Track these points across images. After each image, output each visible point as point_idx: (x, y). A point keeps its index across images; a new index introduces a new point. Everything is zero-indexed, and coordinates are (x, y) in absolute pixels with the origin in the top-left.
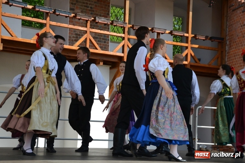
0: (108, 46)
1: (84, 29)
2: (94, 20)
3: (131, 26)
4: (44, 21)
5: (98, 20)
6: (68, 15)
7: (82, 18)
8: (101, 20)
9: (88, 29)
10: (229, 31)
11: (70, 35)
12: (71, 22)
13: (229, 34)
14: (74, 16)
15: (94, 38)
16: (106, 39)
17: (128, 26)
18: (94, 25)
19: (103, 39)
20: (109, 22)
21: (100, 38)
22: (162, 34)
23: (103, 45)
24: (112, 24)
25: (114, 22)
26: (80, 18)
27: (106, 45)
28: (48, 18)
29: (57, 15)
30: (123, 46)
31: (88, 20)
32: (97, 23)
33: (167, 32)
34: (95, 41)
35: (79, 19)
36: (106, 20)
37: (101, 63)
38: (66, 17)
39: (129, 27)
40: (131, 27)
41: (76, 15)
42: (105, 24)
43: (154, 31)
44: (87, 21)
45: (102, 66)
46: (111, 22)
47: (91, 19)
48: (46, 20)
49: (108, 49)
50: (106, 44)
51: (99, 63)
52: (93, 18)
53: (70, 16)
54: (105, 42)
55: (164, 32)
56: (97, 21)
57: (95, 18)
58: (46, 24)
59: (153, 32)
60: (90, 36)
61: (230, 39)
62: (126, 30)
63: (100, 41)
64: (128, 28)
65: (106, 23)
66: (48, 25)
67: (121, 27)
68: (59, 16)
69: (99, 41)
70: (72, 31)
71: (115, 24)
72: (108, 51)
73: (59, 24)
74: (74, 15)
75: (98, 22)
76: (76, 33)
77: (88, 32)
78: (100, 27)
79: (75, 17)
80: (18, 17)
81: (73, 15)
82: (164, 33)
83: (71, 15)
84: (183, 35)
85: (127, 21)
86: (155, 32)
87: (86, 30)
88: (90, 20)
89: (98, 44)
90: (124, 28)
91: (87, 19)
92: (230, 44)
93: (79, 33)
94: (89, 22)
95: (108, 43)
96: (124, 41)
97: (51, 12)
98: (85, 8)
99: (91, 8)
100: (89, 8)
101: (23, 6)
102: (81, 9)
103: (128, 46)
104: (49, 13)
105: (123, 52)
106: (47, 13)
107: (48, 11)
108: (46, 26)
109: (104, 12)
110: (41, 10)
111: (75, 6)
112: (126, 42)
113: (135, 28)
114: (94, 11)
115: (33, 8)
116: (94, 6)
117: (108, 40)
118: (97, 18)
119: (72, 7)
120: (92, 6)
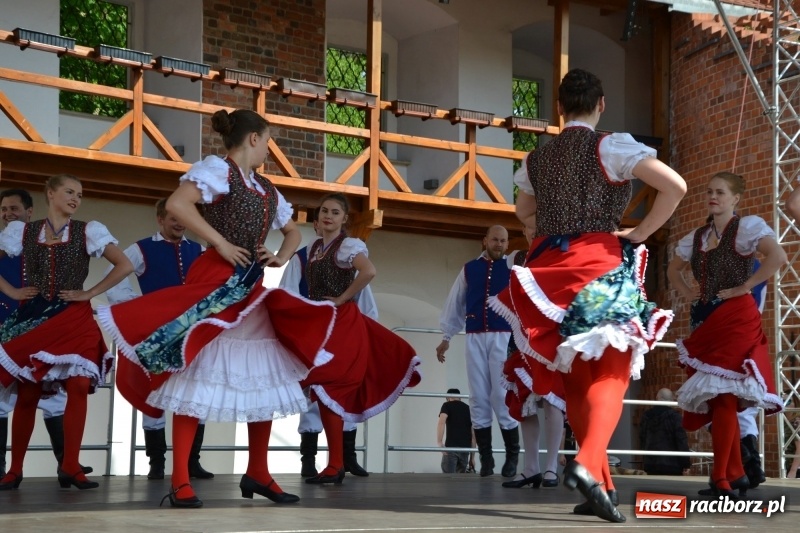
0: (322, 166)
2: (279, 88)
3: (389, 104)
4: (126, 94)
5: (289, 87)
6: (198, 75)
7: (241, 83)
8: (297, 88)
10: (677, 118)
11: (207, 135)
12: (208, 97)
13: (676, 125)
14: (216, 76)
15: (278, 142)
16: (313, 147)
17: (379, 105)
18: (277, 104)
19: (305, 146)
20: (323, 94)
21: (297, 144)
22: (482, 126)
23: (306, 163)
24: (331, 98)
25: (338, 92)
26: (234, 82)
27: (314, 164)
28: (140, 84)
29: (167, 74)
30: (367, 165)
31: (260, 89)
32: (286, 96)
33: (497, 121)
34: (283, 151)
35: (233, 86)
36: (312, 87)
38: (194, 79)
39: (383, 107)
40: (388, 108)
41: (223, 73)
42: (311, 100)
43: (457, 119)
44: (256, 91)
45: (303, 225)
46: (328, 93)
47: (268, 84)
48: (132, 89)
49: (322, 176)
50: (315, 159)
52: (273, 83)
53: (204, 76)
54: (311, 155)
55: (486, 123)
56: (286, 91)
57: (280, 82)
58: (132, 101)
59: (454, 123)
61: (680, 139)
62: (375, 117)
63: (298, 153)
64: (381, 110)
65: (314, 96)
66: (138, 106)
67: (360, 108)
68: (171, 76)
69: (293, 152)
71: (340, 99)
72: (322, 180)
73: (171, 102)
74: (218, 73)
75: (290, 94)
78: (296, 109)
79: (219, 79)
80: (47, 81)
81: (212, 74)
82: (488, 125)
83: (207, 73)
84: (542, 130)
85: (376, 89)
86: (459, 121)
88: (264, 87)
89: (290, 160)
90: (368, 111)
91: (257, 86)
92: (681, 155)
94: (262, 94)
95: (322, 158)
96: (368, 149)
97: (146, 65)
98: (251, 54)
99: (269, 53)
100: (263, 55)
101: (63, 49)
102: (239, 56)
103: (381, 164)
104: (141, 67)
105: (366, 183)
106: (136, 70)
107: (139, 64)
108: (132, 107)
109: (306, 66)
110: (115, 59)
111: (221, 48)
112: (373, 152)
113: (400, 111)
114: (275, 63)
115: (91, 53)
116: (277, 48)
117: (322, 148)
118: (286, 82)
119: (210, 53)
120: (272, 49)
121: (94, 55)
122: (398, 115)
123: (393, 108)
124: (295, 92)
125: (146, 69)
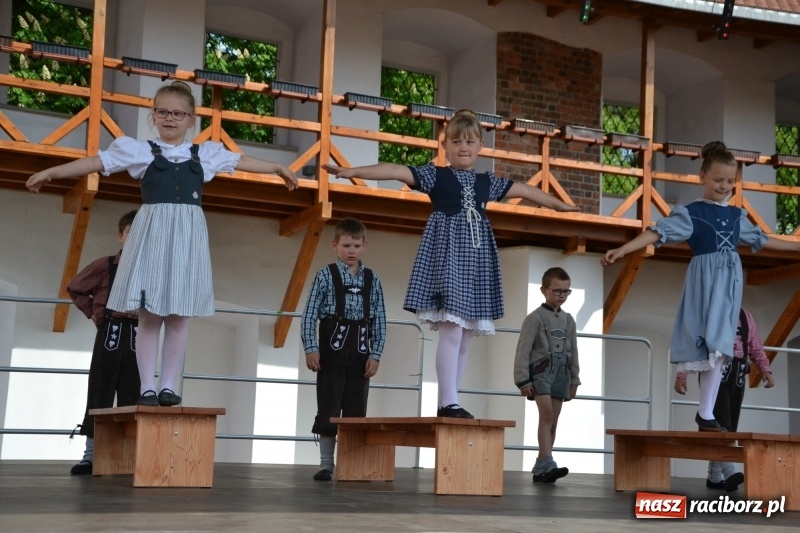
0: (598, 204)
1: (537, 159)
2: (561, 135)
3: (661, 146)
4: (432, 144)
5: (570, 133)
6: (492, 125)
7: (529, 131)
8: (579, 134)
9: (544, 158)
12: (499, 146)
14: (507, 127)
15: (563, 184)
16: (591, 188)
17: (651, 147)
18: (559, 151)
19: (583, 187)
20: (600, 139)
21: (576, 185)
22: (748, 164)
23: (584, 202)
24: (608, 142)
25: (614, 137)
26: (523, 130)
27: (591, 202)
30: (640, 201)
31: (545, 136)
32: (567, 141)
33: (763, 159)
35: (522, 134)
36: (591, 133)
37: (582, 249)
38: (489, 129)
39: (655, 149)
40: (659, 150)
41: (513, 123)
42: (591, 144)
44: (541, 138)
45: (582, 254)
46: (605, 138)
47: (553, 132)
48: (436, 139)
49: (598, 211)
50: (592, 198)
51: (575, 248)
52: (557, 131)
53: (498, 126)
54: (588, 195)
55: (753, 160)
56: (568, 136)
57: (563, 129)
58: (436, 149)
60: (551, 175)
62: (648, 157)
64: (653, 152)
65: (593, 140)
67: (634, 150)
69: (572, 192)
70: (502, 169)
71: (616, 142)
72: (598, 214)
74: (509, 123)
75: (571, 140)
76: (514, 173)
77: (546, 167)
79: (510, 128)
80: (369, 135)
81: (504, 124)
82: (755, 162)
83: (500, 124)
85: (649, 133)
87: (540, 161)
88: (549, 134)
90: (641, 152)
91: (543, 133)
93: (520, 174)
94: (547, 141)
95: (598, 197)
96: (641, 187)
97: (449, 118)
98: (536, 109)
99: (552, 108)
100: (547, 110)
101: (382, 108)
102: (526, 111)
103: (653, 200)
104: (445, 120)
105: (640, 216)
106: (440, 122)
107: (443, 117)
108: (436, 155)
109: (584, 117)
110: (424, 114)
111: (511, 105)
112: (646, 189)
113: (671, 152)
114: (558, 116)
115: (404, 111)
116: (559, 103)
117: (598, 189)
118: (568, 129)
119: (502, 109)
120: (555, 104)
121: (407, 112)
122: (669, 156)
123: (665, 150)
124: (576, 137)
125: (448, 122)
